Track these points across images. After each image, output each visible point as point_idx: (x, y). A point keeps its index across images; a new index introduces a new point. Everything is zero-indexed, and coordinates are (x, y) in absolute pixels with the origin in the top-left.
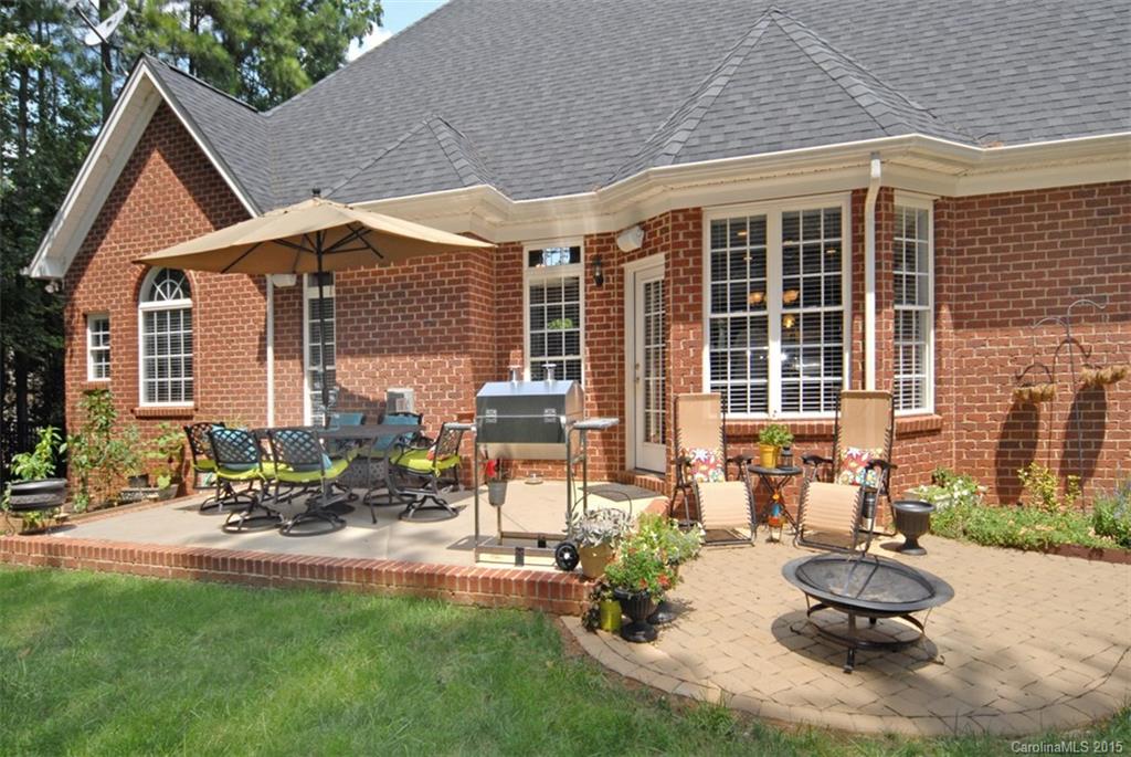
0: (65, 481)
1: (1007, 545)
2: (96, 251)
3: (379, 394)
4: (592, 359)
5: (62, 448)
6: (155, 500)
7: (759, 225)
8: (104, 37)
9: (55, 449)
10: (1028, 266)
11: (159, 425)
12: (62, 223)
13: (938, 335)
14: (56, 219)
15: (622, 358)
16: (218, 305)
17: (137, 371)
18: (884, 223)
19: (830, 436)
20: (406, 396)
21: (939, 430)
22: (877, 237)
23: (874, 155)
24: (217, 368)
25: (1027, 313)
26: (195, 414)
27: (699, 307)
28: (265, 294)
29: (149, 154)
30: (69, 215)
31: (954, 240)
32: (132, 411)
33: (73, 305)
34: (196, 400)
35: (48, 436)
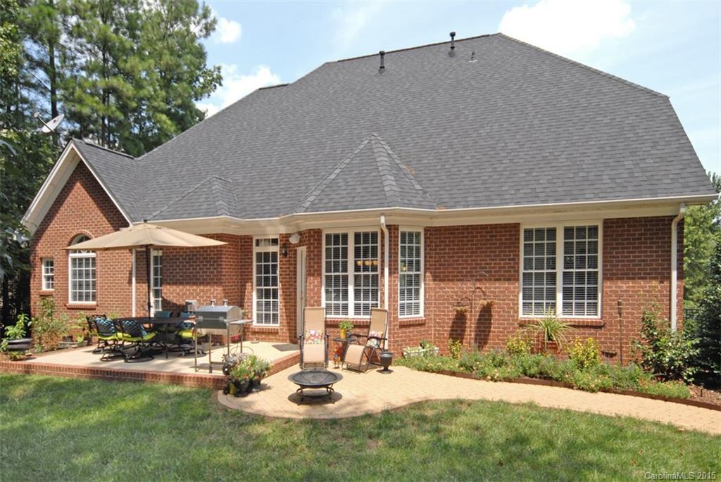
0: (31, 339)
1: (426, 370)
2: (47, 228)
3: (181, 302)
4: (283, 289)
5: (29, 324)
6: (75, 348)
7: (345, 236)
8: (52, 129)
9: (26, 324)
10: (462, 257)
11: (78, 313)
12: (30, 215)
13: (425, 284)
14: (27, 213)
15: (296, 289)
16: (108, 257)
17: (68, 286)
18: (393, 239)
19: (367, 326)
20: (193, 304)
21: (424, 324)
22: (390, 245)
23: (382, 214)
24: (108, 286)
25: (462, 276)
26: (97, 308)
27: (320, 270)
28: (132, 253)
29: (74, 183)
30: (33, 212)
31: (433, 244)
32: (65, 306)
33: (35, 254)
34: (97, 301)
35: (22, 318)
